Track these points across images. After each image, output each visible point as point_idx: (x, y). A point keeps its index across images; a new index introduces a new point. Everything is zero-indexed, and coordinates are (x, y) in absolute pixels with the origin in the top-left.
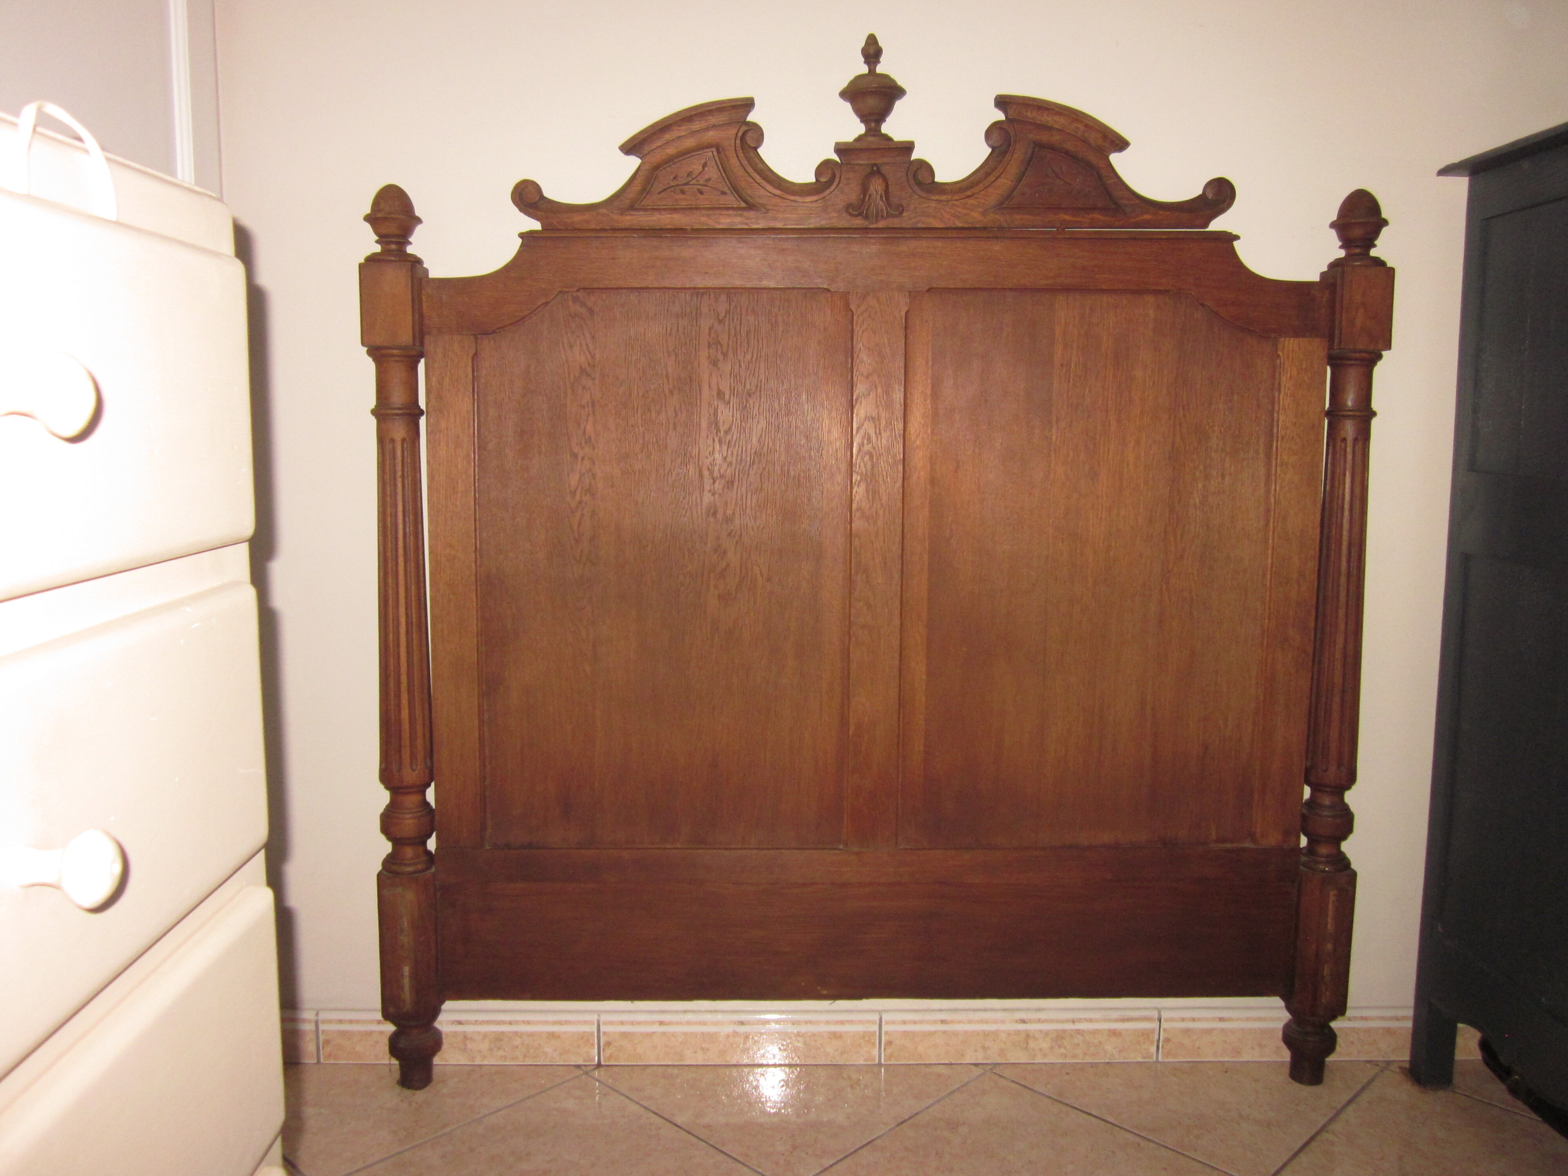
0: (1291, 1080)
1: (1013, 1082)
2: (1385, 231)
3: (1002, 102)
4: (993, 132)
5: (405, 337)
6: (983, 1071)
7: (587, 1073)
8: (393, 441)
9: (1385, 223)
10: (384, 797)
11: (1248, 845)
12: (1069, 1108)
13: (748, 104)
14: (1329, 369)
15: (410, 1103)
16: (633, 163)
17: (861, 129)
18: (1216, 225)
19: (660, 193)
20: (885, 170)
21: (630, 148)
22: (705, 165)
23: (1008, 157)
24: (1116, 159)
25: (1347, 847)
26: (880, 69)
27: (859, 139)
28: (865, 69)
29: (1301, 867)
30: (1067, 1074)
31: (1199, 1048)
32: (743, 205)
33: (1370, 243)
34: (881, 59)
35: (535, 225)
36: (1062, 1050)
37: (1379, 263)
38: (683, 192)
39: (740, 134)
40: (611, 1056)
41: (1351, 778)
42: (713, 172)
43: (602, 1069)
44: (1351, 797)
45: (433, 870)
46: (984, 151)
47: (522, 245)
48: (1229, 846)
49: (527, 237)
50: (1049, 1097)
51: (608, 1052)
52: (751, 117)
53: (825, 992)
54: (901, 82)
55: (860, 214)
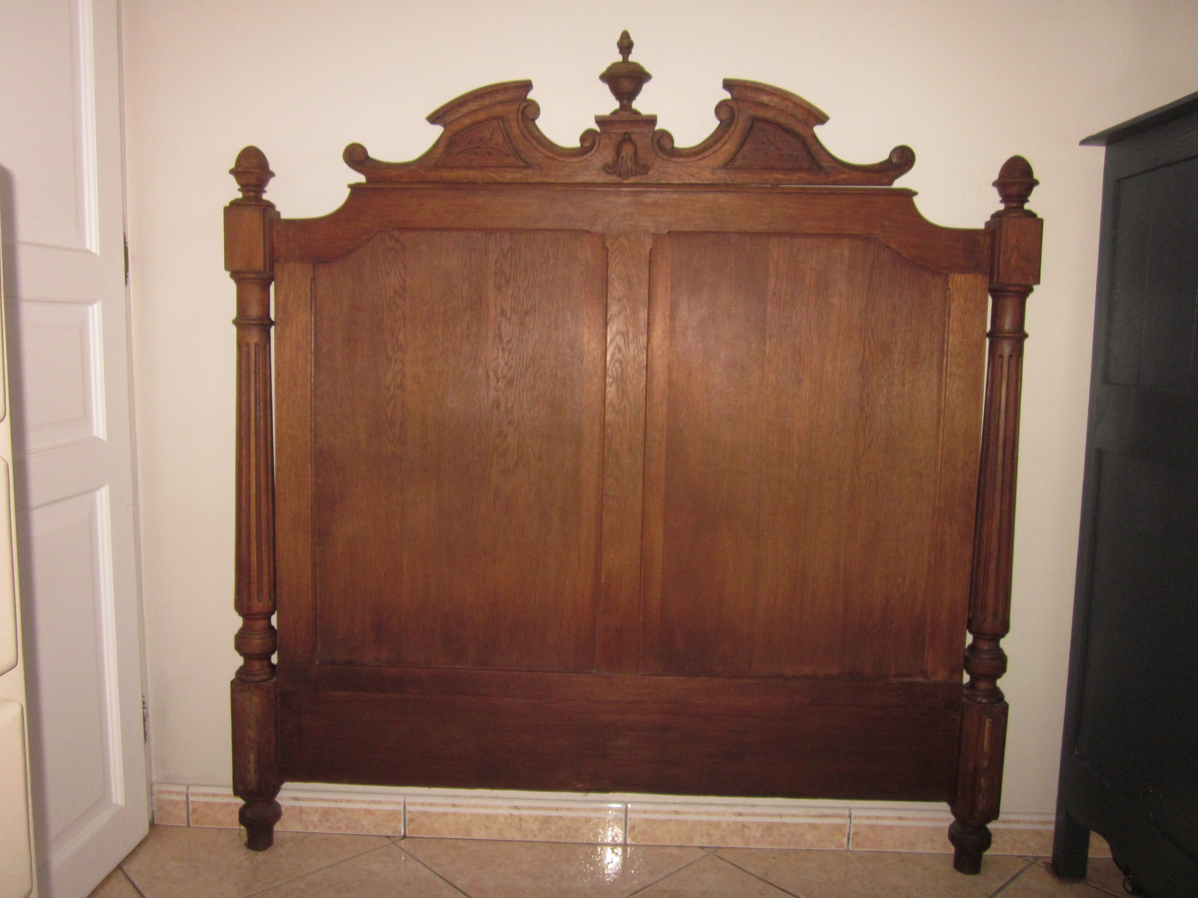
0: (954, 870)
1: (730, 863)
2: (1036, 190)
3: (728, 85)
4: (721, 108)
5: (258, 263)
6: (706, 853)
7: (394, 843)
8: (248, 345)
9: (1036, 183)
10: (238, 622)
11: (920, 679)
12: (771, 886)
13: (527, 86)
14: (990, 300)
15: (252, 862)
16: (438, 130)
17: (615, 105)
18: (899, 183)
19: (457, 154)
20: (634, 137)
21: (434, 118)
22: (493, 133)
23: (732, 128)
24: (819, 131)
25: (1001, 683)
26: (632, 58)
27: (615, 113)
28: (619, 58)
29: (964, 699)
30: (774, 858)
31: (882, 841)
32: (522, 164)
33: (1024, 199)
34: (633, 51)
35: (361, 178)
36: (772, 839)
37: (1031, 215)
38: (475, 154)
39: (521, 109)
40: (413, 830)
41: (1005, 628)
42: (499, 138)
43: (406, 839)
44: (1005, 643)
45: (275, 679)
46: (714, 123)
47: (351, 194)
48: (905, 680)
49: (355, 189)
50: (756, 876)
51: (412, 826)
52: (531, 96)
53: (580, 786)
54: (648, 69)
55: (615, 172)
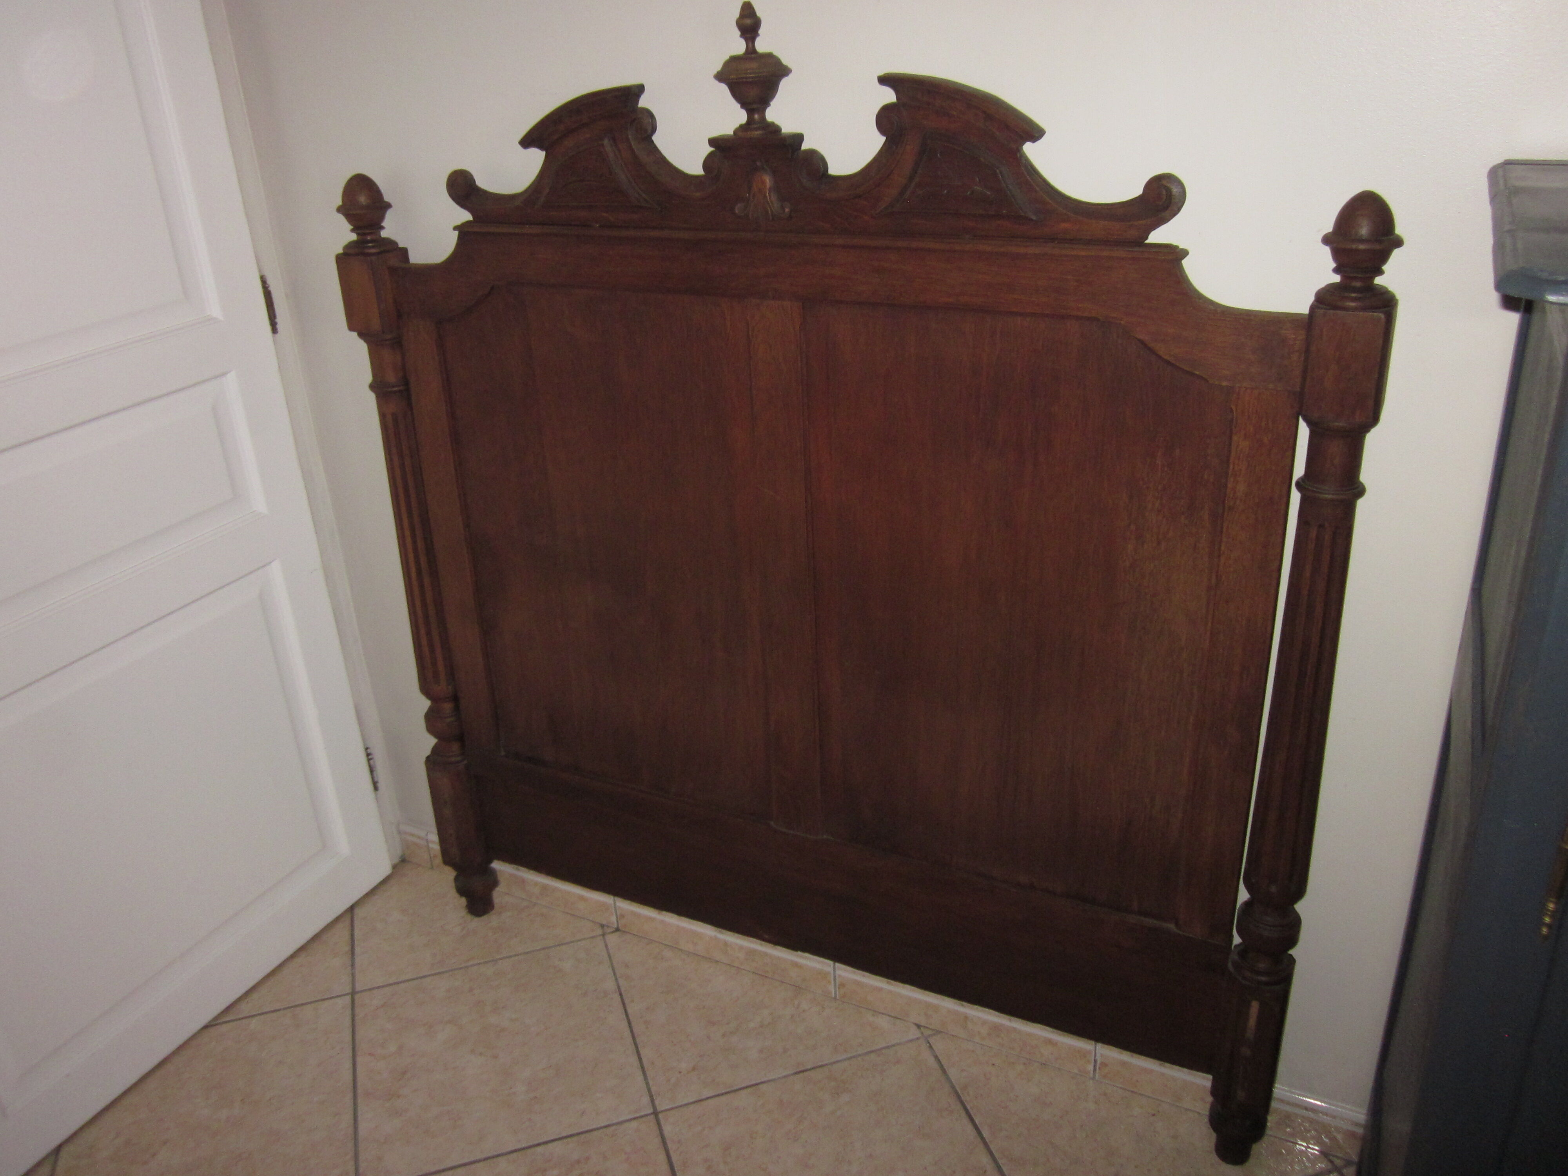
0: (1215, 1154)
1: (936, 1057)
2: (1396, 253)
3: (892, 81)
4: (885, 116)
6: (919, 1036)
9: (1398, 242)
10: (425, 703)
11: (1171, 926)
12: (958, 1107)
13: (636, 91)
16: (539, 156)
17: (741, 116)
18: (1159, 236)
19: (561, 189)
21: (527, 142)
22: (597, 160)
23: (904, 147)
24: (1029, 149)
26: (759, 45)
27: (742, 128)
30: (993, 1065)
31: (1137, 1082)
32: (639, 201)
33: (1376, 268)
34: (760, 32)
35: (467, 216)
36: (1001, 1040)
37: (1382, 293)
38: (580, 189)
39: (631, 122)
40: (626, 926)
41: (1300, 889)
43: (618, 933)
44: (1300, 907)
45: (465, 762)
46: (878, 141)
47: (460, 238)
48: (1155, 923)
49: (463, 230)
50: (953, 1087)
51: (624, 922)
52: (643, 104)
53: (766, 937)
54: (784, 59)
55: (747, 215)
